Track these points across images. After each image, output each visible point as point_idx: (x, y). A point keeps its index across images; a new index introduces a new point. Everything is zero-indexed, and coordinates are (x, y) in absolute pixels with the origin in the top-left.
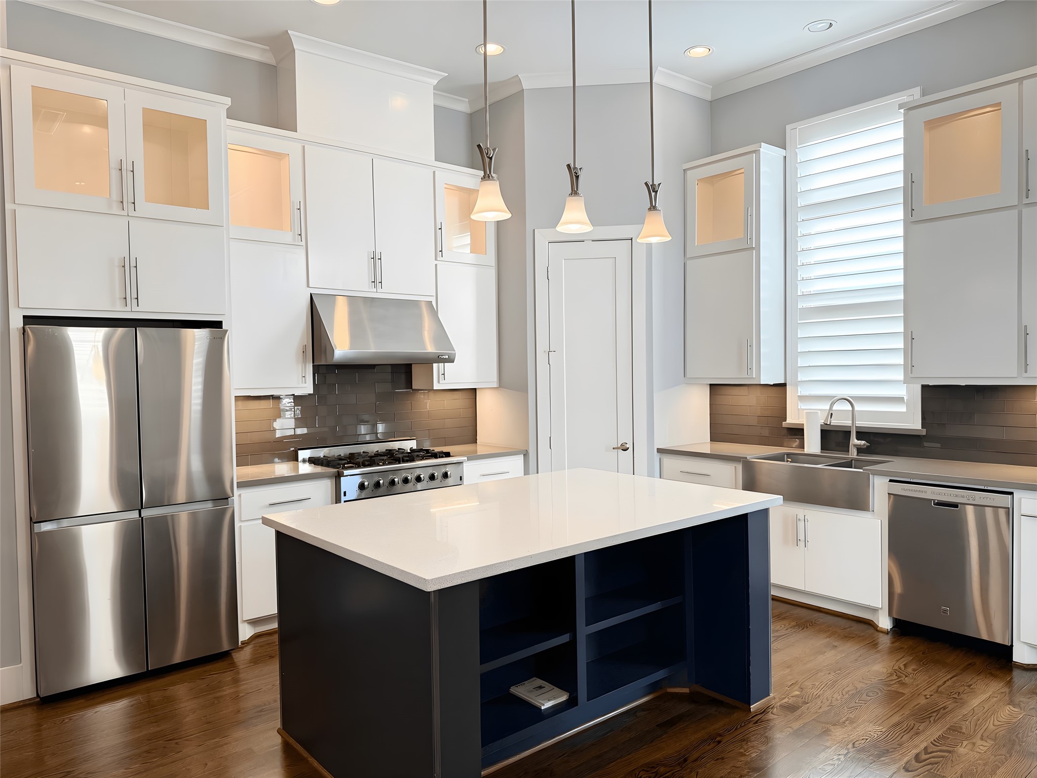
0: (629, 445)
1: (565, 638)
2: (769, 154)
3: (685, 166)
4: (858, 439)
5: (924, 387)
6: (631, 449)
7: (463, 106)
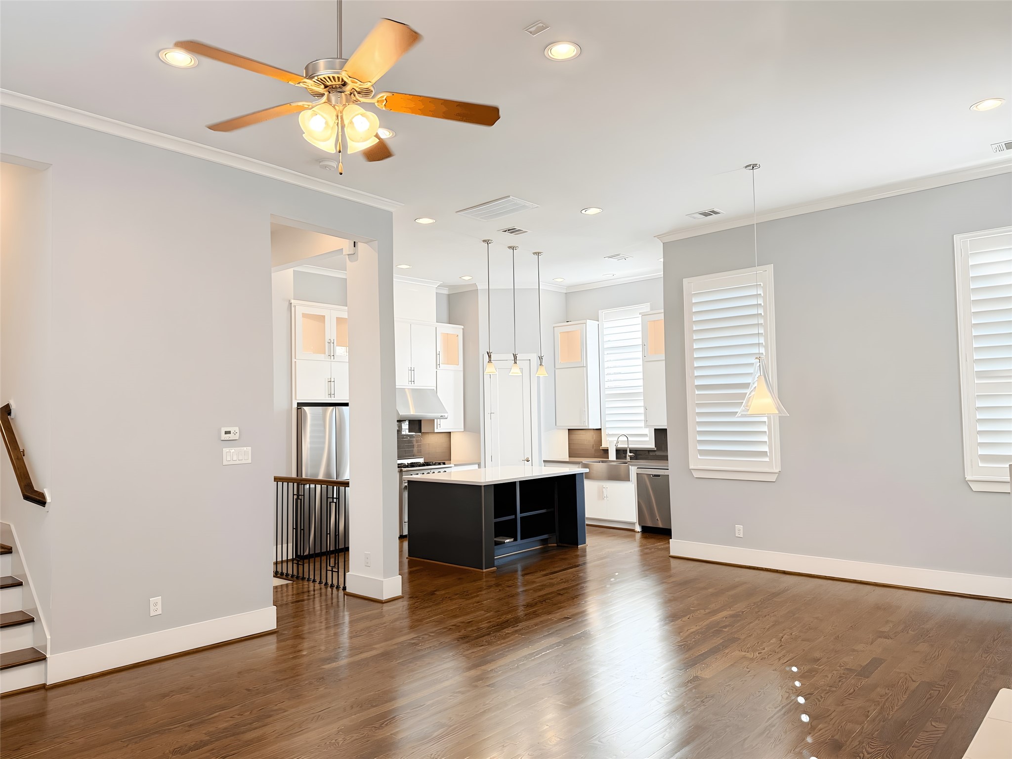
0: (530, 459)
1: (513, 517)
2: (591, 325)
3: (555, 325)
4: (630, 453)
5: (655, 430)
6: (531, 461)
7: (445, 291)
